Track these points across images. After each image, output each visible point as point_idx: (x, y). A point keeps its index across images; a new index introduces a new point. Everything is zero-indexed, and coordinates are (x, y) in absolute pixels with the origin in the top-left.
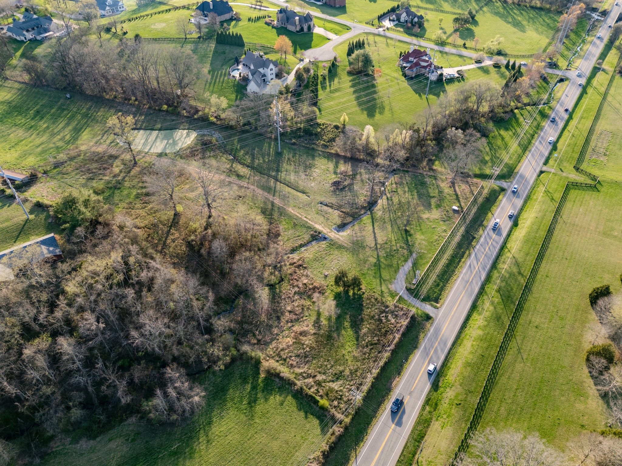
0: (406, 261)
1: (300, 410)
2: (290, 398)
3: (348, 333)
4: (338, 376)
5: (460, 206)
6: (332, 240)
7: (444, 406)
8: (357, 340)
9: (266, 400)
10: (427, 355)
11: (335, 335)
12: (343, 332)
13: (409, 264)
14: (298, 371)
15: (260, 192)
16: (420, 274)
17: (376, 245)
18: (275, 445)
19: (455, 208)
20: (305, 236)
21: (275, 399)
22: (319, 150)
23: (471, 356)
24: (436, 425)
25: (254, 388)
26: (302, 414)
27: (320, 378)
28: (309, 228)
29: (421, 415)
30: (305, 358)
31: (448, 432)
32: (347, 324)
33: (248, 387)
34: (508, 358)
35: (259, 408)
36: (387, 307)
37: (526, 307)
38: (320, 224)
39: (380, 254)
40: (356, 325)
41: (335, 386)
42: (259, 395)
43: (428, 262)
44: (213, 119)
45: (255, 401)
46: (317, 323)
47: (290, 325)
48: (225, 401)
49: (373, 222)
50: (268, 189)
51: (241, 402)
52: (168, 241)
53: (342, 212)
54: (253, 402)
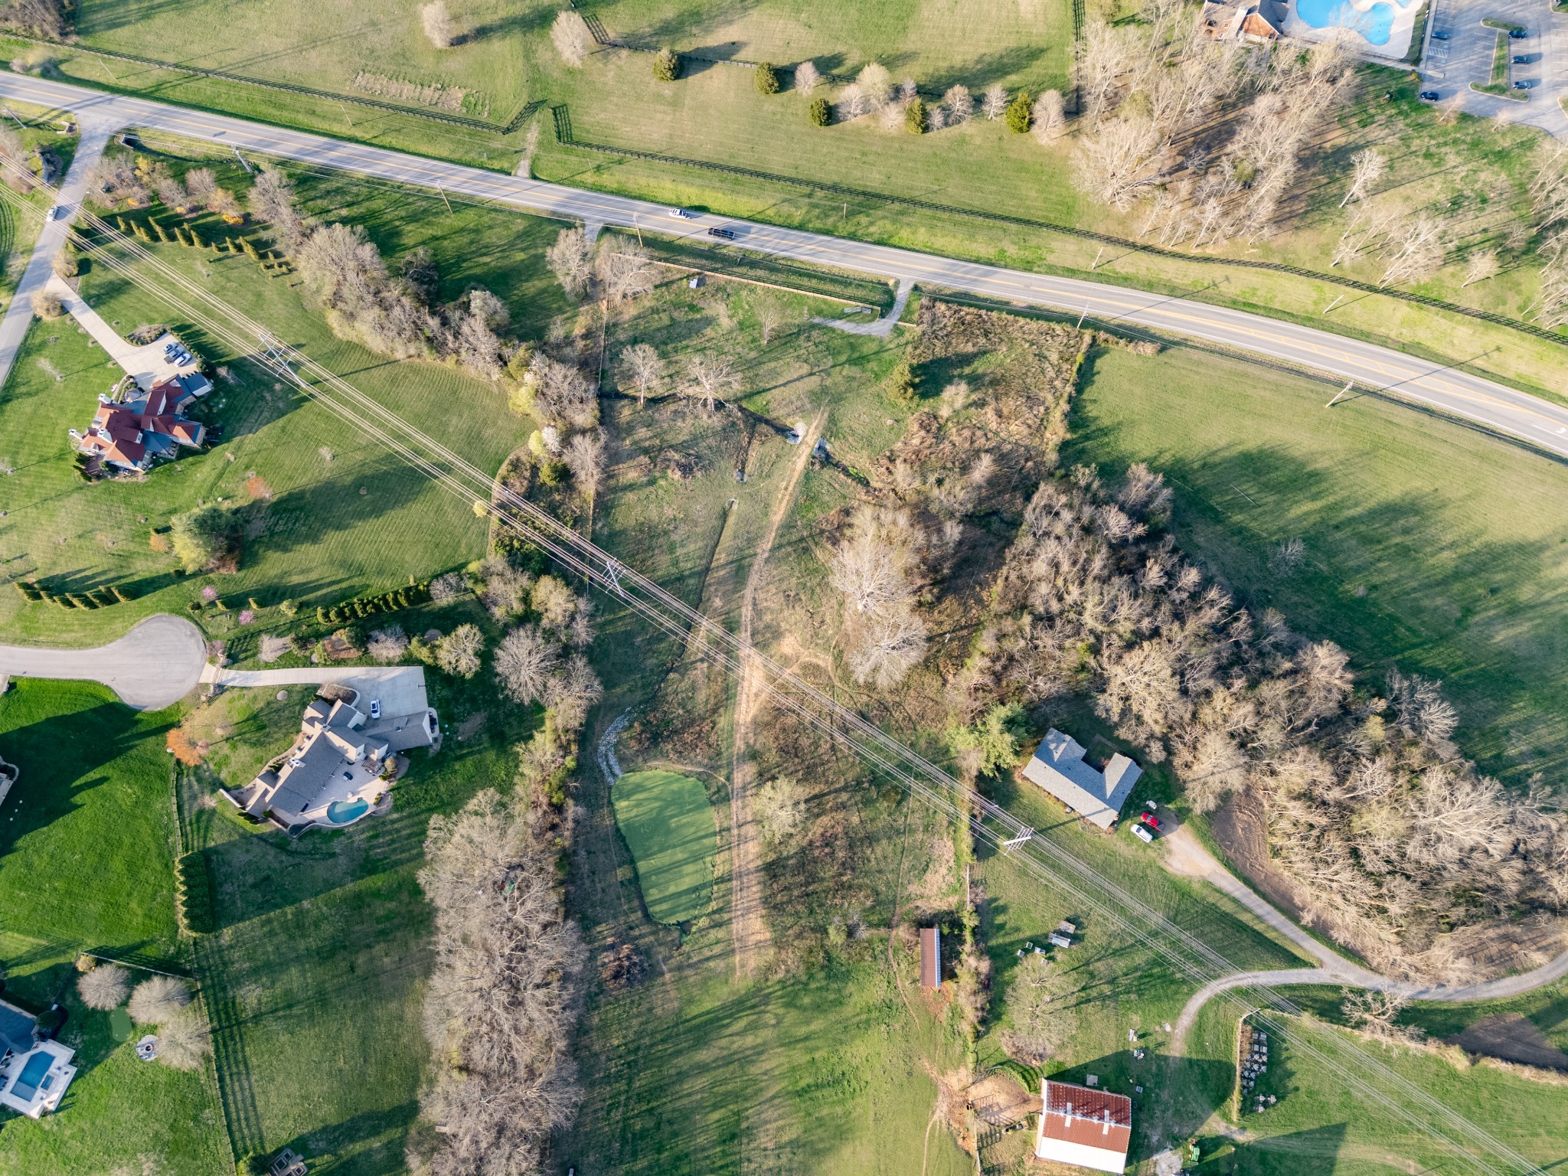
0: (833, 330)
1: (1093, 382)
2: (1085, 396)
3: (979, 366)
4: (1041, 357)
5: (689, 277)
6: (823, 436)
7: (1028, 255)
8: (985, 353)
9: (1096, 419)
10: (975, 280)
11: (987, 379)
12: (980, 371)
13: (838, 324)
14: (1050, 398)
15: (753, 580)
16: (851, 306)
17: (811, 374)
18: (1138, 391)
19: (693, 284)
20: (827, 477)
21: (1092, 410)
22: (594, 531)
23: (960, 236)
24: (1051, 259)
25: (1087, 438)
26: (1096, 378)
27: (1051, 373)
28: (807, 477)
29: (1047, 273)
30: (1032, 400)
31: (1054, 245)
32: (967, 370)
33: (1088, 444)
34: (945, 202)
35: (1106, 422)
36: (924, 334)
37: (861, 189)
38: (794, 463)
39: (830, 364)
40: (966, 359)
41: (1054, 357)
42: (1093, 428)
43: (825, 302)
44: (570, 762)
45: (1101, 430)
46: (981, 404)
47: (990, 435)
48: (1113, 461)
49: (759, 393)
50: (740, 571)
51: (1108, 444)
52: (946, 627)
53: (749, 443)
54: (1104, 432)
